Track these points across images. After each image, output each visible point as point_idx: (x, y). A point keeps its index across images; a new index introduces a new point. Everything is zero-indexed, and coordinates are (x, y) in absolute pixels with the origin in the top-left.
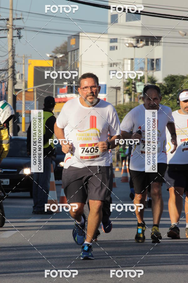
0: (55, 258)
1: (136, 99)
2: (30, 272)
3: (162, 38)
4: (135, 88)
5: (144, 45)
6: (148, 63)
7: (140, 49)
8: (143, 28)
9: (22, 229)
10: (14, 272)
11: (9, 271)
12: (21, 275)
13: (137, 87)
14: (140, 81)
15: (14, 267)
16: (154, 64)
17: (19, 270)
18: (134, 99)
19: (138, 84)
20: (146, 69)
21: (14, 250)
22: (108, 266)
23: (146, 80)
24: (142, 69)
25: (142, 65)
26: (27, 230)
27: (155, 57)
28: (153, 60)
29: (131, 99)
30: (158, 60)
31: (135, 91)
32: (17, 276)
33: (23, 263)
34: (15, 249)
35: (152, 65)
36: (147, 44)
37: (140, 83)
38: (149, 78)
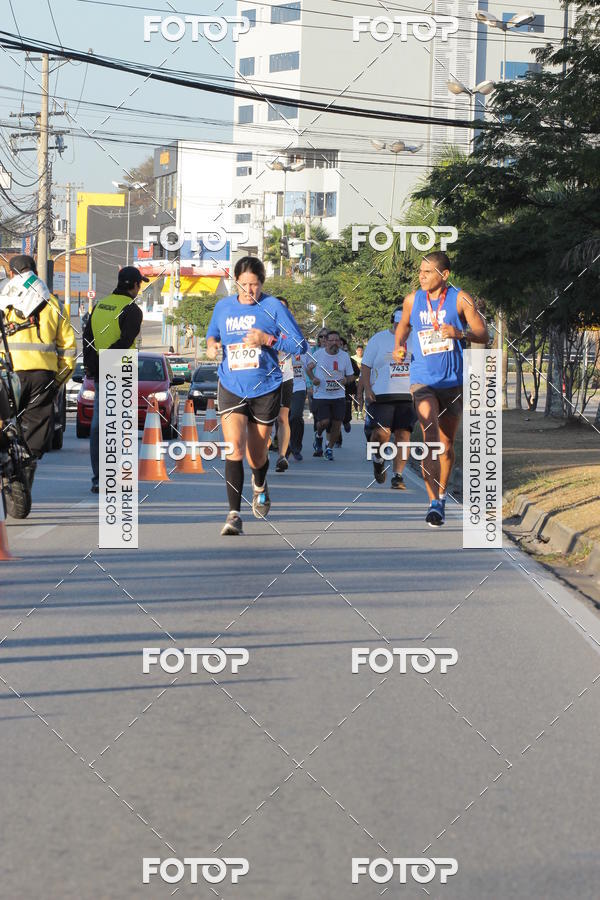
1: (287, 270)
2: (79, 604)
3: (339, 154)
4: (286, 249)
5: (303, 166)
6: (311, 201)
7: (296, 173)
8: (304, 133)
9: (63, 521)
12: (63, 612)
13: (290, 247)
14: (297, 236)
16: (323, 202)
17: (57, 602)
18: (284, 270)
19: (291, 241)
20: (307, 213)
21: (49, 563)
22: (233, 595)
23: (307, 234)
24: (299, 213)
25: (300, 205)
26: (73, 524)
27: (325, 190)
28: (320, 195)
29: (277, 271)
30: (330, 195)
31: (287, 256)
32: (56, 613)
34: (50, 560)
35: (320, 205)
36: (309, 165)
37: (295, 240)
38: (312, 230)
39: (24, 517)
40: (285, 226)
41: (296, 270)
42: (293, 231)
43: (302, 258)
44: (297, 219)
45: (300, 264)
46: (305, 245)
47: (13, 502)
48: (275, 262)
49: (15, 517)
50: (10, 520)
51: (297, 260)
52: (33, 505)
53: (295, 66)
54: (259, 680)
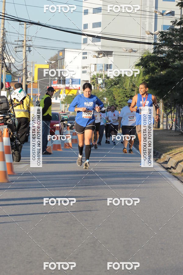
0: (50, 180)
1: (98, 87)
2: (35, 188)
3: (113, 53)
4: (97, 81)
5: (103, 56)
6: (105, 67)
7: (100, 58)
8: (102, 46)
10: (26, 188)
11: (23, 187)
13: (98, 81)
14: (100, 77)
15: (26, 185)
16: (108, 67)
17: (29, 187)
19: (99, 79)
20: (104, 70)
22: (81, 185)
23: (104, 76)
24: (101, 70)
25: (101, 68)
28: (108, 65)
29: (94, 88)
30: (110, 65)
31: (97, 83)
33: (31, 182)
34: (27, 174)
36: (104, 56)
37: (100, 78)
38: (105, 76)
39: (19, 161)
40: (97, 74)
41: (100, 87)
42: (99, 76)
43: (102, 84)
44: (100, 72)
45: (101, 86)
46: (103, 80)
47: (15, 157)
48: (94, 85)
49: (16, 162)
50: (15, 162)
51: (100, 84)
52: (21, 158)
53: (100, 26)
54: (89, 211)
